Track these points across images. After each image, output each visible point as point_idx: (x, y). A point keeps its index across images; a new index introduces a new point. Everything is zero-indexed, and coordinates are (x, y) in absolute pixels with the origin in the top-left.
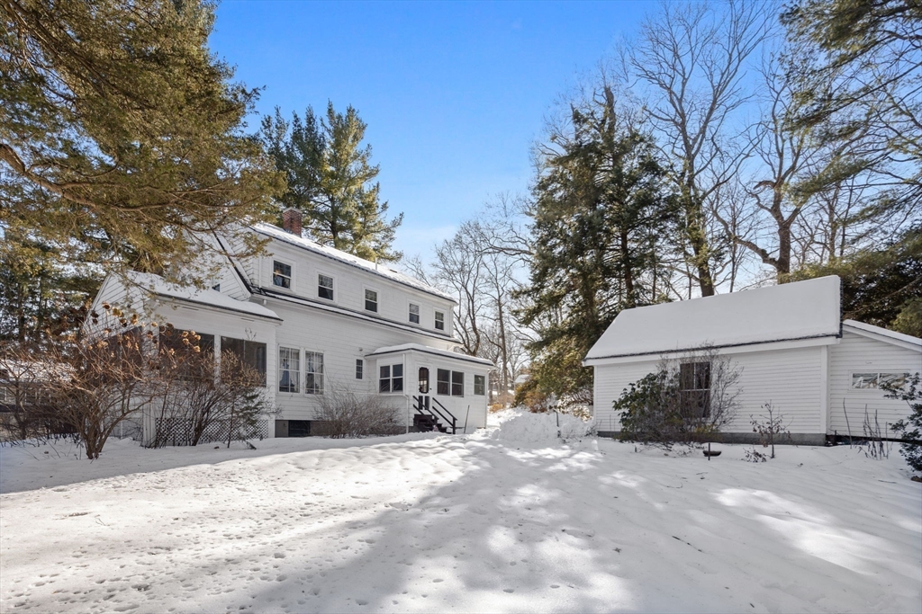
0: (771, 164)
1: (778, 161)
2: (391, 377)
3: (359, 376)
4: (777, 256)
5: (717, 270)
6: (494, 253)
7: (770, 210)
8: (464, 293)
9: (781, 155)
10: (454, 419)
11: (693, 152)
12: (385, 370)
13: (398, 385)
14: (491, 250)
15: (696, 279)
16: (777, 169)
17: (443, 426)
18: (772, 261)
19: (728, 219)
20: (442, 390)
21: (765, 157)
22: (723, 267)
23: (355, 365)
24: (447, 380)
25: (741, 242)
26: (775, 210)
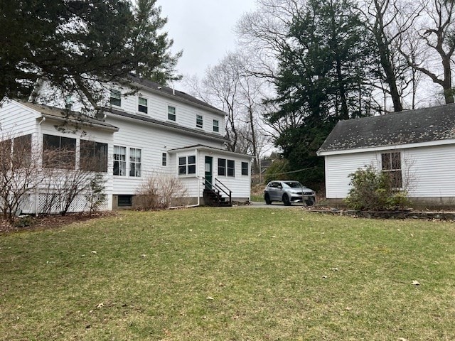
0: (434, 18)
1: (438, 17)
2: (187, 164)
3: (164, 164)
4: (442, 78)
5: (404, 86)
6: (248, 76)
7: (436, 48)
8: (226, 104)
9: (440, 14)
10: (230, 192)
11: (382, 12)
12: (182, 160)
13: (192, 170)
14: (245, 74)
15: (389, 93)
16: (438, 22)
17: (222, 196)
18: (440, 82)
19: (408, 53)
20: (221, 172)
21: (430, 14)
22: (408, 84)
23: (162, 157)
24: (224, 165)
25: (417, 69)
26: (439, 49)
